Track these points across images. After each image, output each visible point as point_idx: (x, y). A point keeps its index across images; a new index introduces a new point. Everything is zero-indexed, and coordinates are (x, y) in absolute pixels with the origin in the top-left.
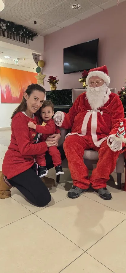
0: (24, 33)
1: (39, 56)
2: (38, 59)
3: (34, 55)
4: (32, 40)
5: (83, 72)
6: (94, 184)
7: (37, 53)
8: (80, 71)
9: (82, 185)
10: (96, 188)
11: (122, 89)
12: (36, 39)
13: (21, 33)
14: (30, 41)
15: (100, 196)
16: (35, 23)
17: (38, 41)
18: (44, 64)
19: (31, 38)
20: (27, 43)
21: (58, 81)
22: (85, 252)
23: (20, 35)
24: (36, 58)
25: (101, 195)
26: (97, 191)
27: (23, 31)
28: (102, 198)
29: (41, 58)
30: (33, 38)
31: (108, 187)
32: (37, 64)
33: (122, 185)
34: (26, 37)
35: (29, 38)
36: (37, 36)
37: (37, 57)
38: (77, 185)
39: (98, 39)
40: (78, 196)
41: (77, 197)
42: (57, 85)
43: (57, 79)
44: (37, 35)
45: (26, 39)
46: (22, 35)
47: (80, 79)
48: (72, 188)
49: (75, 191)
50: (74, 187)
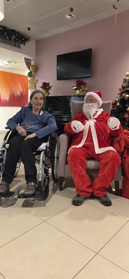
0: (17, 37)
1: (30, 60)
2: (30, 64)
3: (26, 59)
4: (24, 44)
5: (77, 80)
6: (96, 192)
7: (29, 58)
8: (74, 78)
9: (85, 193)
10: (98, 196)
11: (116, 101)
12: (28, 44)
13: (14, 37)
14: (22, 45)
15: (102, 203)
16: (29, 29)
17: (30, 45)
18: (36, 68)
19: (23, 43)
20: (19, 47)
21: (51, 87)
22: (97, 254)
23: (13, 40)
24: (28, 62)
25: (102, 201)
26: (98, 198)
27: (16, 36)
28: (103, 204)
29: (33, 63)
30: (25, 43)
31: (108, 194)
32: (29, 69)
33: (119, 192)
34: (18, 41)
35: (21, 43)
36: (30, 41)
38: (81, 194)
39: (92, 48)
40: (82, 203)
41: (81, 205)
42: (50, 91)
43: (50, 85)
44: (30, 39)
45: (18, 43)
46: (15, 40)
47: (74, 87)
48: (77, 196)
49: (80, 199)
50: (78, 196)
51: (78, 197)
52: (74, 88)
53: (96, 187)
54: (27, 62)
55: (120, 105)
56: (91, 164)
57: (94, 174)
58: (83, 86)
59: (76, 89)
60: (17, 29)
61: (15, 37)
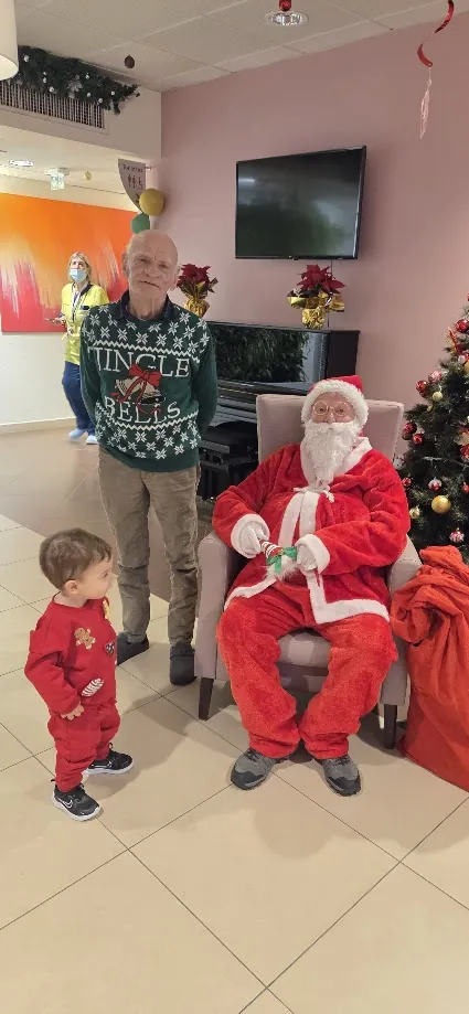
0: (87, 86)
1: (141, 169)
2: (141, 183)
3: (124, 167)
4: (117, 111)
5: (305, 269)
7: (136, 160)
9: (274, 747)
10: (317, 756)
12: (129, 106)
13: (76, 87)
14: (108, 114)
15: (327, 782)
16: (130, 62)
17: (140, 113)
18: (163, 202)
19: (112, 105)
20: (97, 122)
21: (215, 281)
22: (267, 988)
23: (72, 96)
24: (132, 178)
25: (330, 777)
27: (83, 80)
28: (332, 787)
29: (150, 182)
30: (121, 104)
32: (137, 203)
34: (93, 100)
35: (105, 106)
36: (138, 95)
37: (136, 175)
38: (262, 748)
39: (365, 149)
40: (263, 781)
42: (209, 298)
43: (211, 276)
44: (136, 91)
45: (92, 107)
46: (80, 95)
47: (294, 295)
48: (245, 755)
49: (254, 767)
50: (251, 754)
51: (250, 758)
52: (294, 300)
53: (312, 730)
54: (130, 179)
55: (442, 400)
56: (300, 650)
57: (312, 681)
58: (324, 295)
59: (302, 305)
60: (87, 55)
61: (80, 86)
